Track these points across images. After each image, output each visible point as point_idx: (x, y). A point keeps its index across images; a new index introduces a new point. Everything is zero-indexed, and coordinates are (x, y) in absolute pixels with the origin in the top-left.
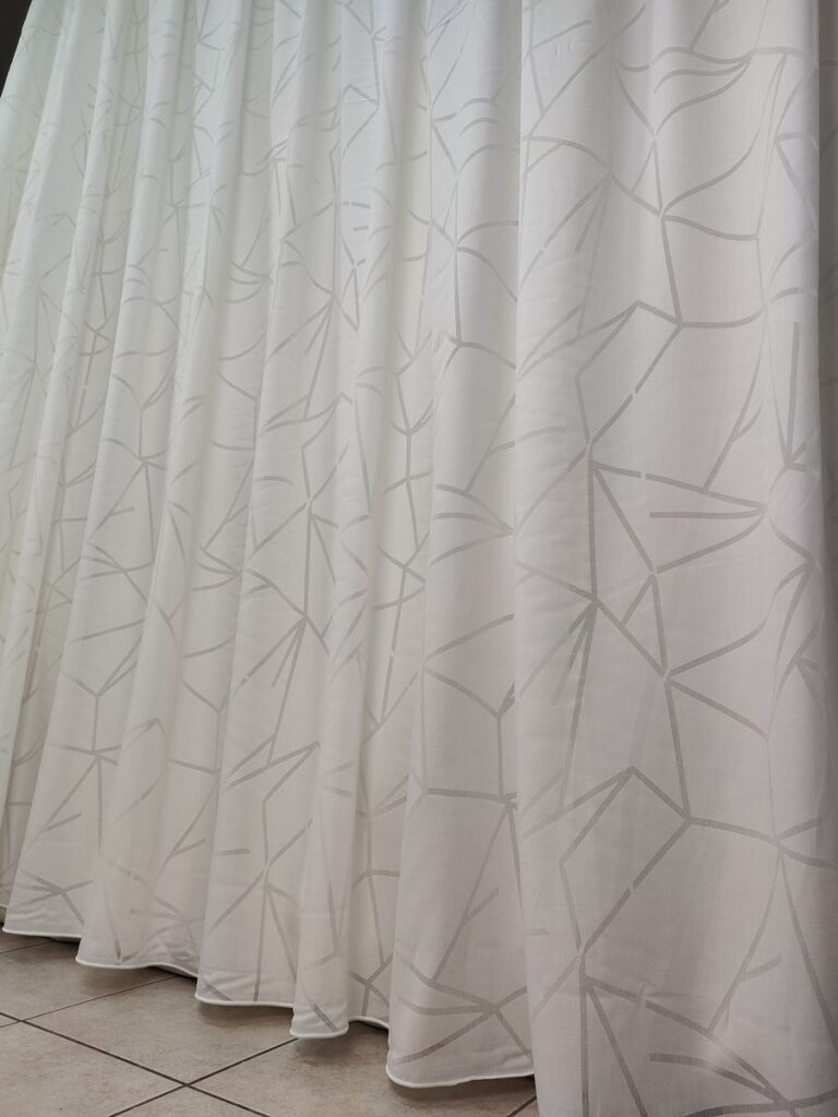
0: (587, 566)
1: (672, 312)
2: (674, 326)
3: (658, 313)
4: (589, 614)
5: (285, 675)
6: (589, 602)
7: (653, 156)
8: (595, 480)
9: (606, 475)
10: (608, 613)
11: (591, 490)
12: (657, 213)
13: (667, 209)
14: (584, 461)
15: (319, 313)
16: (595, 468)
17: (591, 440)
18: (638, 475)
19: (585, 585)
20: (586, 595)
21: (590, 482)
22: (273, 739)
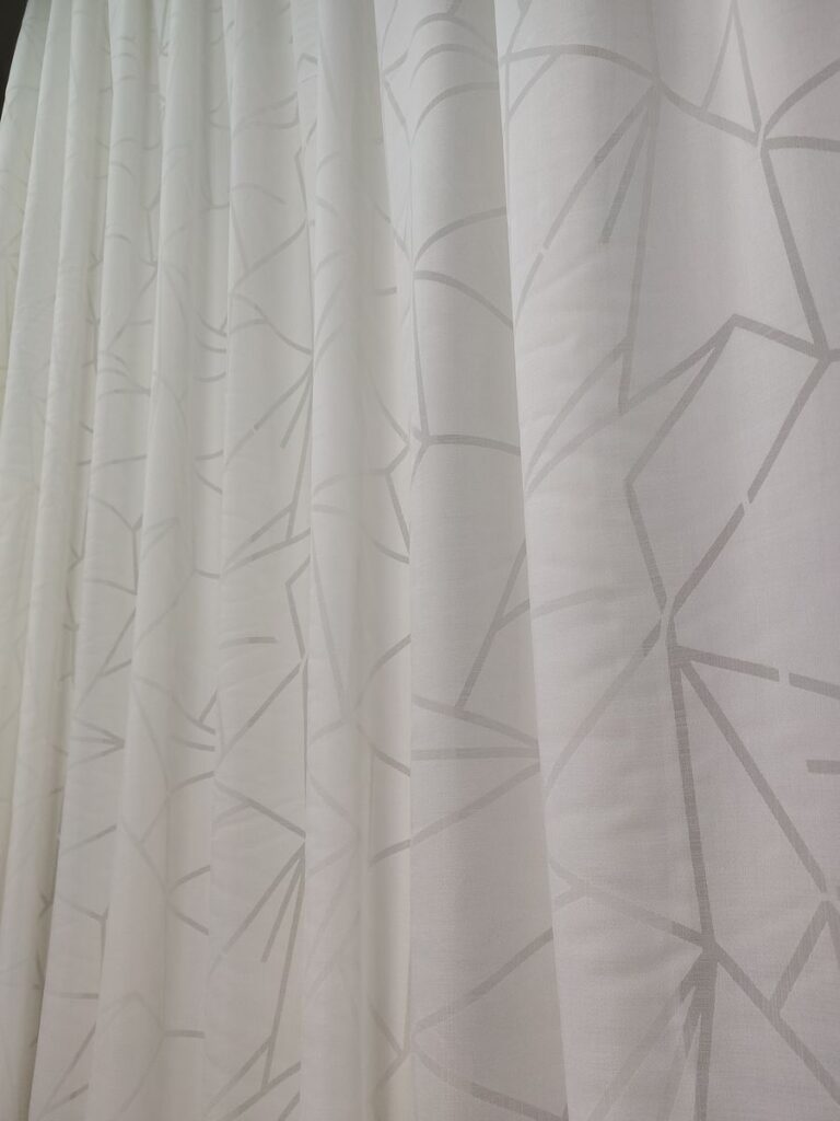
0: (683, 872)
1: (803, 332)
2: (814, 361)
3: (777, 336)
4: (700, 979)
5: (283, 934)
6: (699, 951)
7: (733, 32)
8: (686, 683)
9: (706, 673)
10: (740, 978)
11: (679, 707)
12: (751, 137)
13: (769, 128)
14: (660, 648)
15: (297, 386)
16: (682, 660)
17: (670, 602)
18: (772, 674)
19: (684, 912)
20: (694, 938)
21: (677, 691)
22: (269, 1045)
